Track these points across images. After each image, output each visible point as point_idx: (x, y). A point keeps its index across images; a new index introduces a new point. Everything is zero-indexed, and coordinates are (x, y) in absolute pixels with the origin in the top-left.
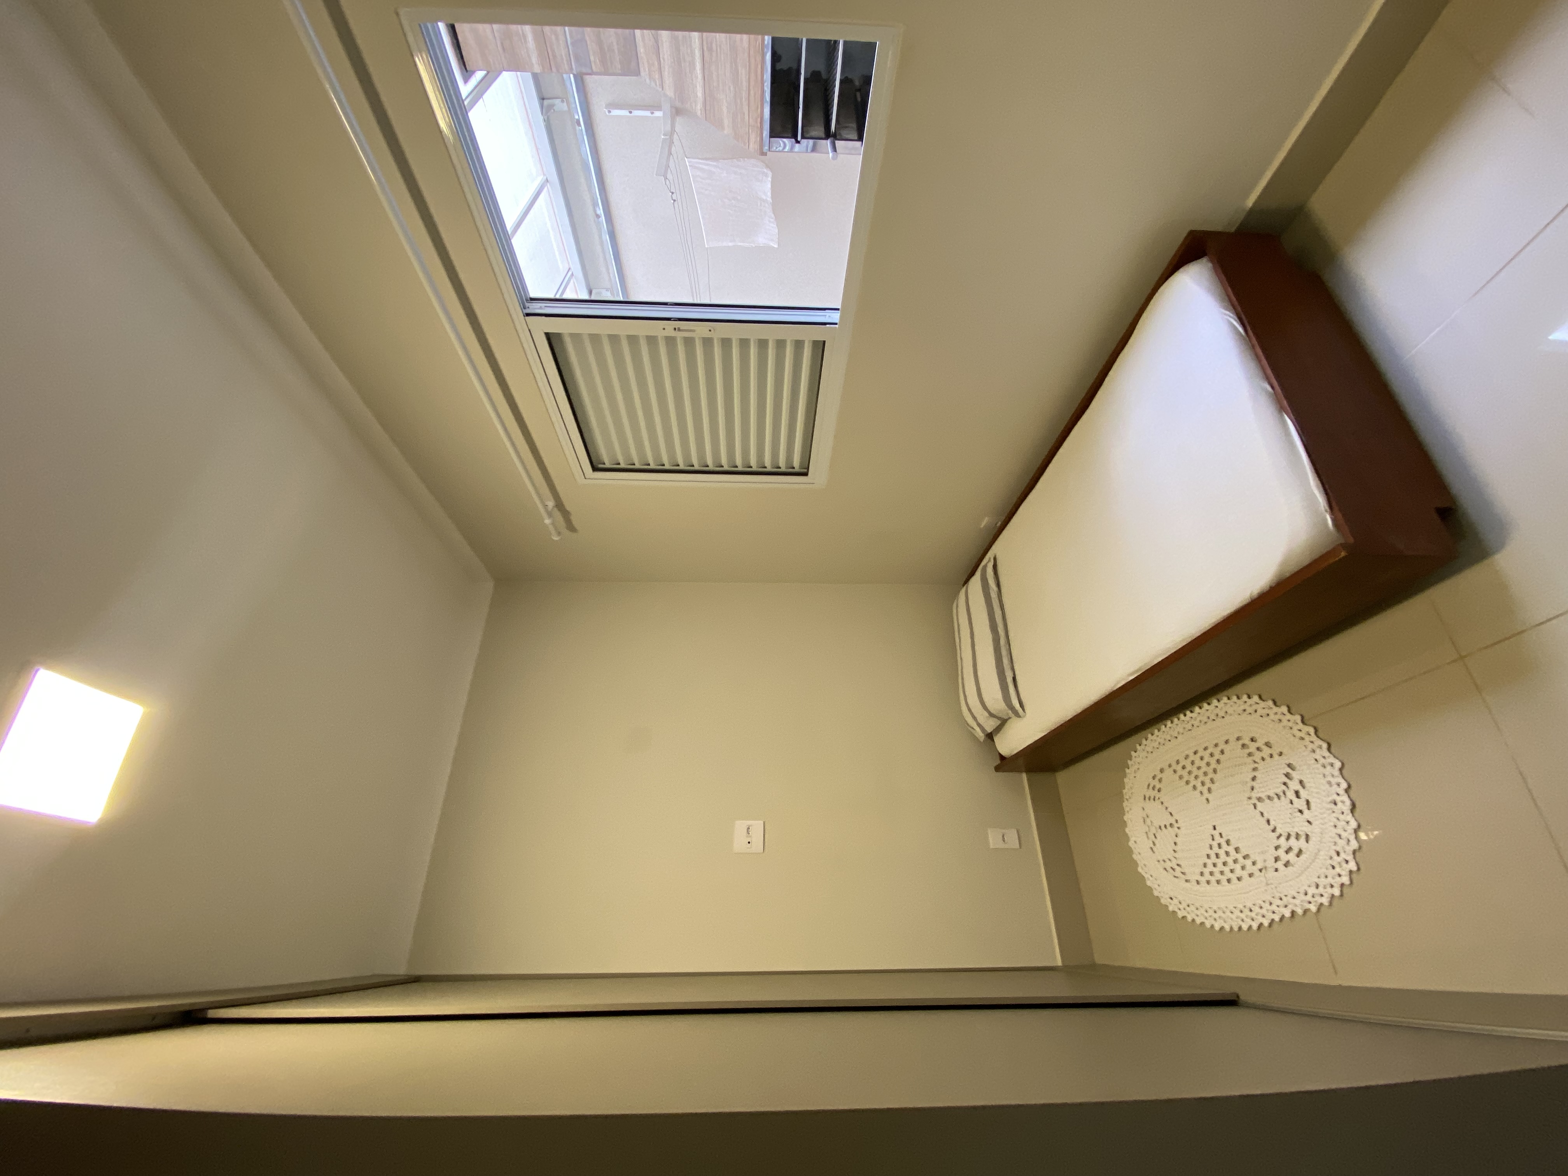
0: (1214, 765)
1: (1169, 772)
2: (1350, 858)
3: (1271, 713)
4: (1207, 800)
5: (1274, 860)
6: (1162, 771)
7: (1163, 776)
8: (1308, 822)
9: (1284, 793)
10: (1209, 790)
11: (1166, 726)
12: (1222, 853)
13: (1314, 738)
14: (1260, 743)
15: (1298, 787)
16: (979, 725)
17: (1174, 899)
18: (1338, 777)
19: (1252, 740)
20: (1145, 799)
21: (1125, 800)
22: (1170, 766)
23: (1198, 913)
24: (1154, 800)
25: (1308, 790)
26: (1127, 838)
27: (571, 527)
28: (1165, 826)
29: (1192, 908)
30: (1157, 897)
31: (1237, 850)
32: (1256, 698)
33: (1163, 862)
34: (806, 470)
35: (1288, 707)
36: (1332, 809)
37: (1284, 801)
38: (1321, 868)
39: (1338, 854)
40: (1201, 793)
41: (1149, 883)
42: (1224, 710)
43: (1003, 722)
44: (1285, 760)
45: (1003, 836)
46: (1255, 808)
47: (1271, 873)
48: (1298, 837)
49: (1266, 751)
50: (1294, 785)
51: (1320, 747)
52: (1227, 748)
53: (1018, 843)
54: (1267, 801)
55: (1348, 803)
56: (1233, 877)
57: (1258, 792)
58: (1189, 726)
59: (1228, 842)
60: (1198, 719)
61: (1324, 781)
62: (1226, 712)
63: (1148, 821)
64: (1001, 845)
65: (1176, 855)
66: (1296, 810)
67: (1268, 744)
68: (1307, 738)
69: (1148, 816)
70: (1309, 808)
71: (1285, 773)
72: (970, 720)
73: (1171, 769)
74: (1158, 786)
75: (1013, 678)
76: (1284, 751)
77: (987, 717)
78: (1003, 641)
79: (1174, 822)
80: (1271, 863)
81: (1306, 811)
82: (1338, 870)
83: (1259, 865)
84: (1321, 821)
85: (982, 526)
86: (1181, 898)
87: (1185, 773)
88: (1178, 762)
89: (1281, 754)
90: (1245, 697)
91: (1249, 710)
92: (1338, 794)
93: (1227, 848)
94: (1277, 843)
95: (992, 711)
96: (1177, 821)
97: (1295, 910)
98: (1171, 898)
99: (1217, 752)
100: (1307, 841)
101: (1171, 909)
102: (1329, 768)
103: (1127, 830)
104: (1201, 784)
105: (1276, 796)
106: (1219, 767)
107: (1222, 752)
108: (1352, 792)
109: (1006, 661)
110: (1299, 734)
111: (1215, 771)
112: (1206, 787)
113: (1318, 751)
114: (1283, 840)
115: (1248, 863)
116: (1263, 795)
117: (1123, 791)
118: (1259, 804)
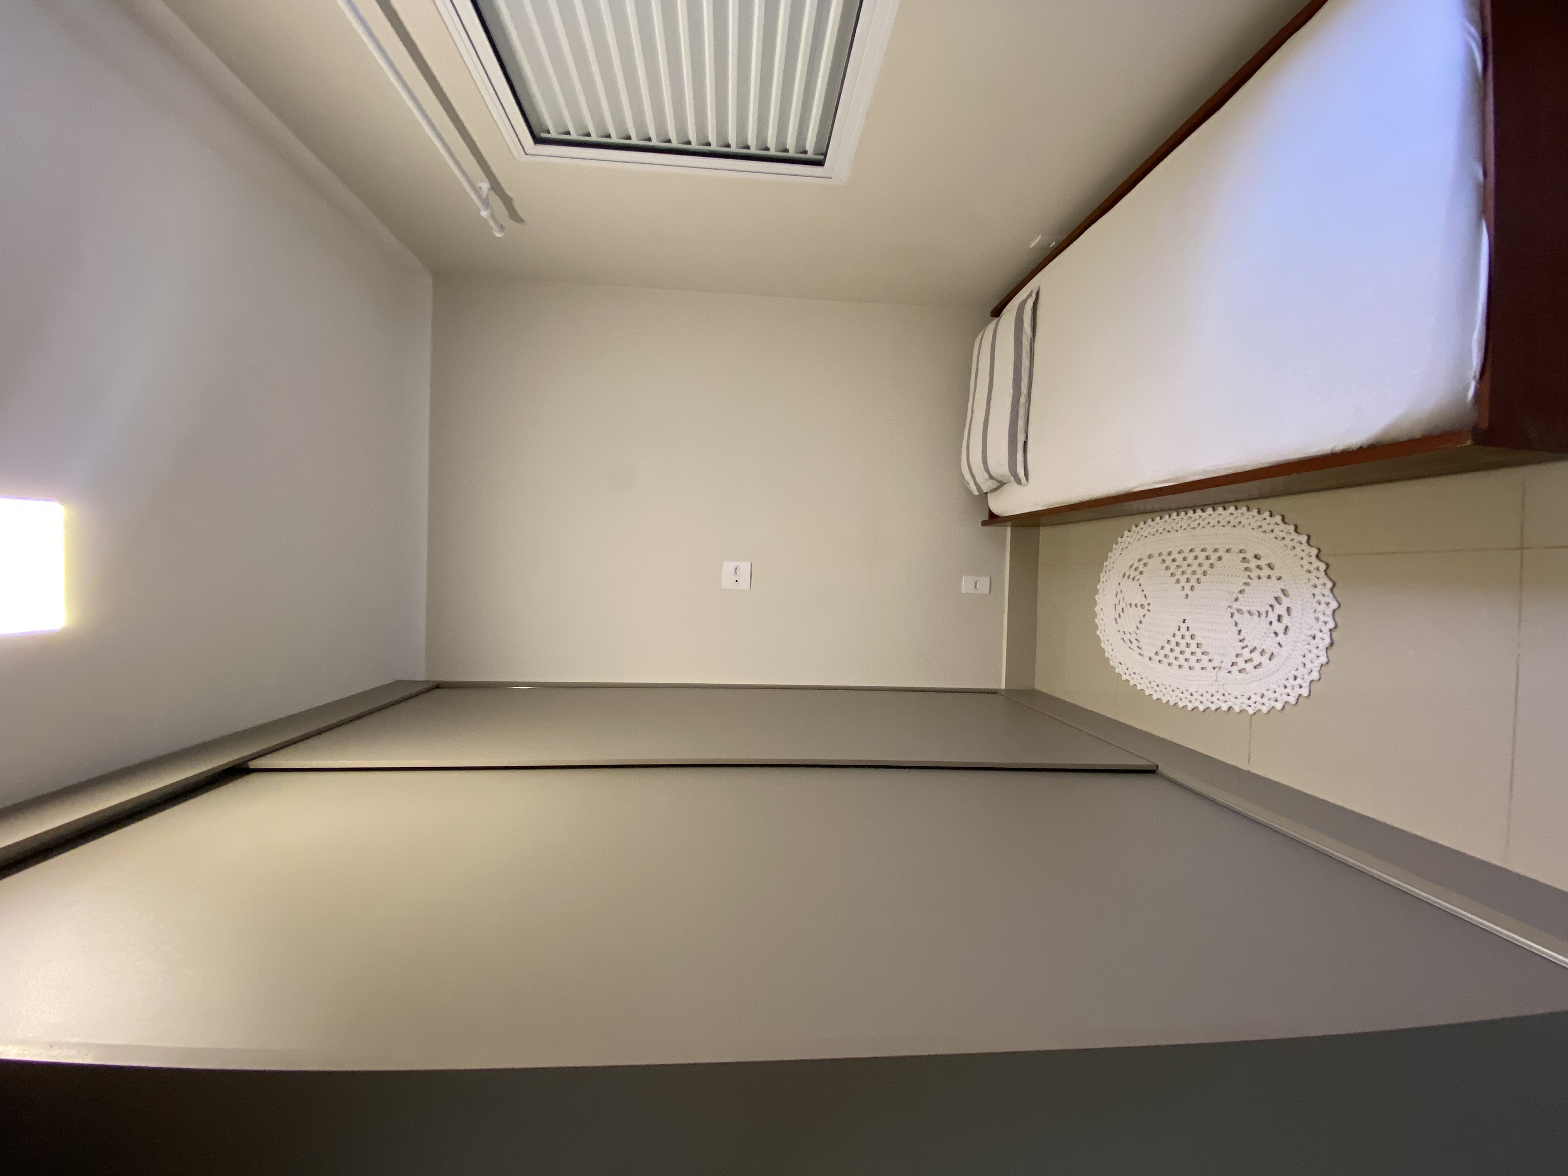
0: (1206, 567)
1: (1155, 562)
2: (1306, 685)
3: (1288, 537)
4: (1187, 595)
5: (1231, 664)
6: (1150, 556)
7: (1151, 562)
8: (1279, 644)
9: (1267, 612)
10: (1192, 588)
11: (1170, 517)
12: (1183, 643)
13: (1322, 574)
14: (1262, 563)
15: (1283, 612)
16: (976, 484)
17: (1123, 665)
18: (1329, 617)
19: (1256, 557)
20: (1124, 576)
21: (1104, 571)
22: (1160, 554)
23: (1142, 681)
24: (1133, 580)
25: (1292, 618)
26: (1095, 603)
27: (514, 215)
28: (1136, 605)
29: (1137, 676)
30: (1108, 658)
31: (1198, 645)
32: (1278, 519)
33: (1122, 633)
34: (822, 157)
35: (1309, 537)
36: (1308, 641)
37: (1264, 621)
38: (1273, 684)
39: (1295, 678)
40: (1183, 588)
41: (1103, 645)
42: (1238, 520)
43: (1002, 484)
44: (1280, 585)
45: (976, 583)
46: (1232, 617)
47: (1223, 673)
48: (1262, 652)
49: (1266, 571)
50: (1280, 610)
51: (1324, 585)
52: (1226, 556)
53: (988, 590)
54: (1246, 615)
55: (1327, 641)
56: (1186, 664)
57: (1241, 605)
58: (1195, 524)
59: (1192, 637)
60: (1207, 521)
61: (1313, 616)
62: (1240, 522)
63: (1120, 596)
64: (973, 591)
65: (1138, 631)
66: (1273, 632)
67: (1270, 566)
68: (1315, 573)
69: (1121, 592)
70: (1285, 633)
71: (1276, 596)
72: (968, 476)
73: (1161, 558)
74: (1141, 569)
75: (1025, 442)
76: (1284, 577)
77: (986, 479)
78: (1023, 400)
79: (1146, 604)
80: (1227, 665)
81: (1281, 635)
82: (1288, 690)
83: (1214, 664)
84: (1292, 647)
85: (1031, 246)
86: (1129, 665)
87: (1173, 566)
88: (1169, 554)
89: (1279, 579)
90: (1266, 514)
91: (1265, 527)
92: (1321, 631)
93: (1190, 641)
94: (1239, 651)
95: (993, 474)
96: (1149, 604)
97: (1233, 707)
98: (1121, 663)
99: (1214, 557)
100: (1270, 659)
101: (1117, 671)
102: (1323, 606)
103: (1097, 597)
104: (1185, 580)
105: (1257, 614)
106: (1210, 571)
107: (1220, 558)
108: (1334, 634)
109: (1021, 423)
110: (1307, 566)
111: (1205, 573)
112: (1189, 585)
113: (1320, 587)
114: (1247, 650)
115: (1205, 659)
116: (1244, 609)
117: (1105, 563)
118: (1236, 615)
